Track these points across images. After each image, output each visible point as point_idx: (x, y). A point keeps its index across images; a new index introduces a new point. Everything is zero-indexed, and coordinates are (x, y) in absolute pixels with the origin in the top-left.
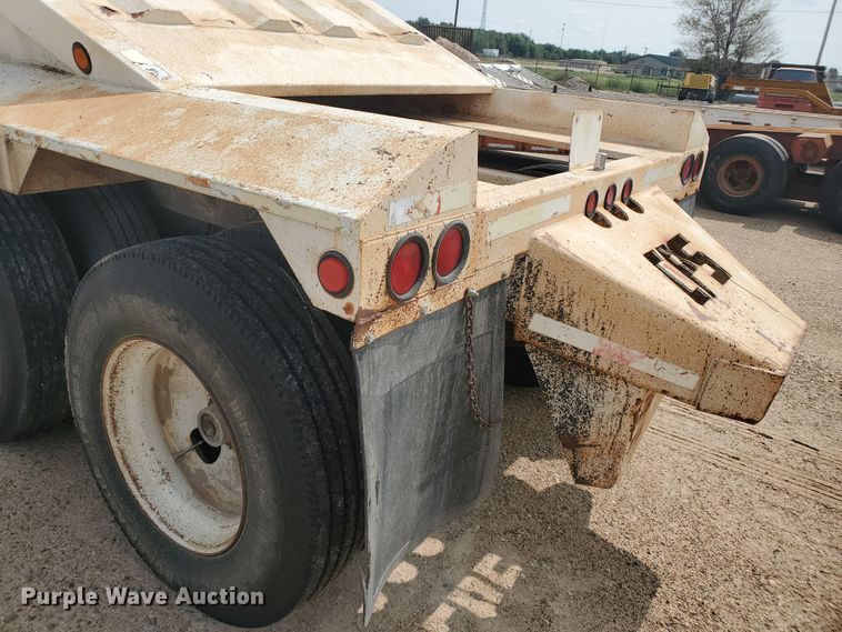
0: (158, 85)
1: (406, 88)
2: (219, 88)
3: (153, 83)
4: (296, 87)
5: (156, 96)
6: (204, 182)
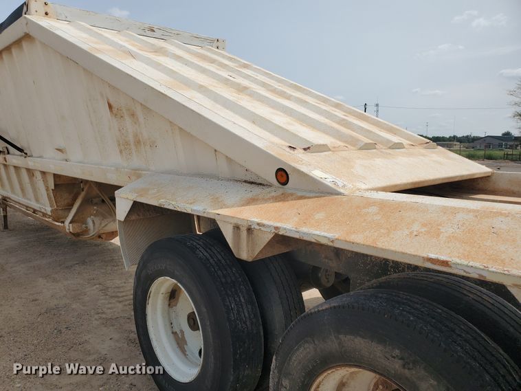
0: (342, 191)
1: (452, 178)
2: (371, 190)
3: (339, 190)
4: (405, 184)
5: (345, 199)
6: (445, 263)
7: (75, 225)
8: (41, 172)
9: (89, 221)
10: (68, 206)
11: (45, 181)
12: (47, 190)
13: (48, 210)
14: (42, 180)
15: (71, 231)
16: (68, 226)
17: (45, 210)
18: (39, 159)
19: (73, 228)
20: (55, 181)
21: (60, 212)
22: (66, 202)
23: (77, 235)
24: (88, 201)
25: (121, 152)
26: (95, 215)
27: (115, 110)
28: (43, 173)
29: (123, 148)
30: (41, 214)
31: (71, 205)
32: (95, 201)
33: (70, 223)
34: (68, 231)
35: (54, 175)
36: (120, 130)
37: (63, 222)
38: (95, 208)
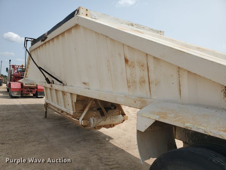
7: (85, 121)
8: (70, 93)
9: (92, 120)
10: (81, 111)
11: (72, 98)
12: (72, 102)
13: (72, 112)
14: (70, 97)
15: (83, 124)
16: (81, 122)
17: (70, 112)
18: (71, 87)
19: (84, 123)
20: (77, 98)
21: (77, 114)
22: (80, 109)
23: (85, 126)
24: (91, 109)
25: (129, 87)
26: (95, 117)
27: (129, 63)
28: (71, 94)
29: (131, 84)
30: (66, 114)
31: (83, 111)
32: (94, 109)
33: (82, 120)
34: (81, 124)
35: (77, 95)
36: (131, 74)
37: (78, 119)
38: (95, 113)
